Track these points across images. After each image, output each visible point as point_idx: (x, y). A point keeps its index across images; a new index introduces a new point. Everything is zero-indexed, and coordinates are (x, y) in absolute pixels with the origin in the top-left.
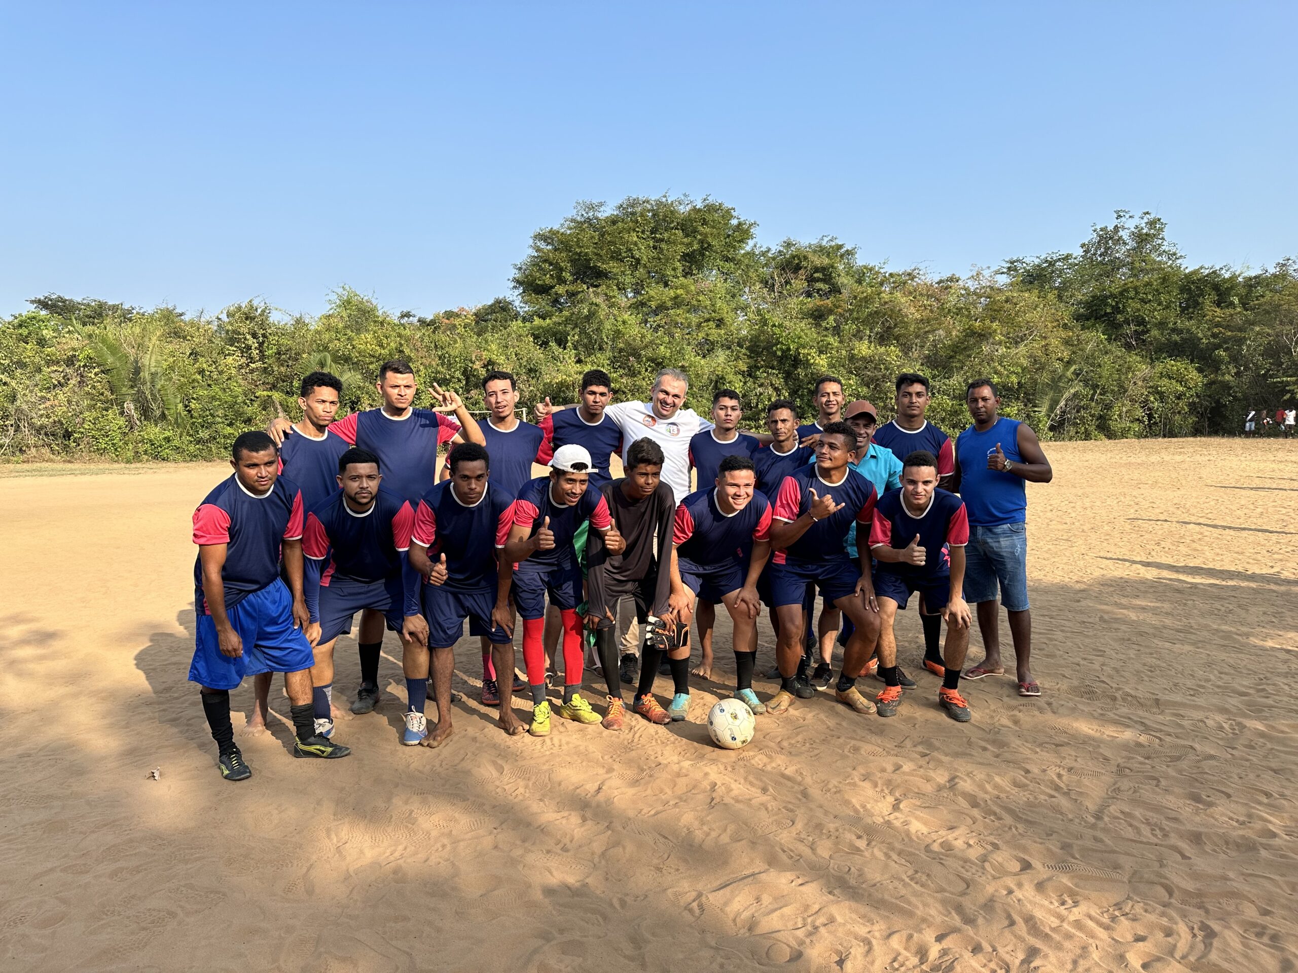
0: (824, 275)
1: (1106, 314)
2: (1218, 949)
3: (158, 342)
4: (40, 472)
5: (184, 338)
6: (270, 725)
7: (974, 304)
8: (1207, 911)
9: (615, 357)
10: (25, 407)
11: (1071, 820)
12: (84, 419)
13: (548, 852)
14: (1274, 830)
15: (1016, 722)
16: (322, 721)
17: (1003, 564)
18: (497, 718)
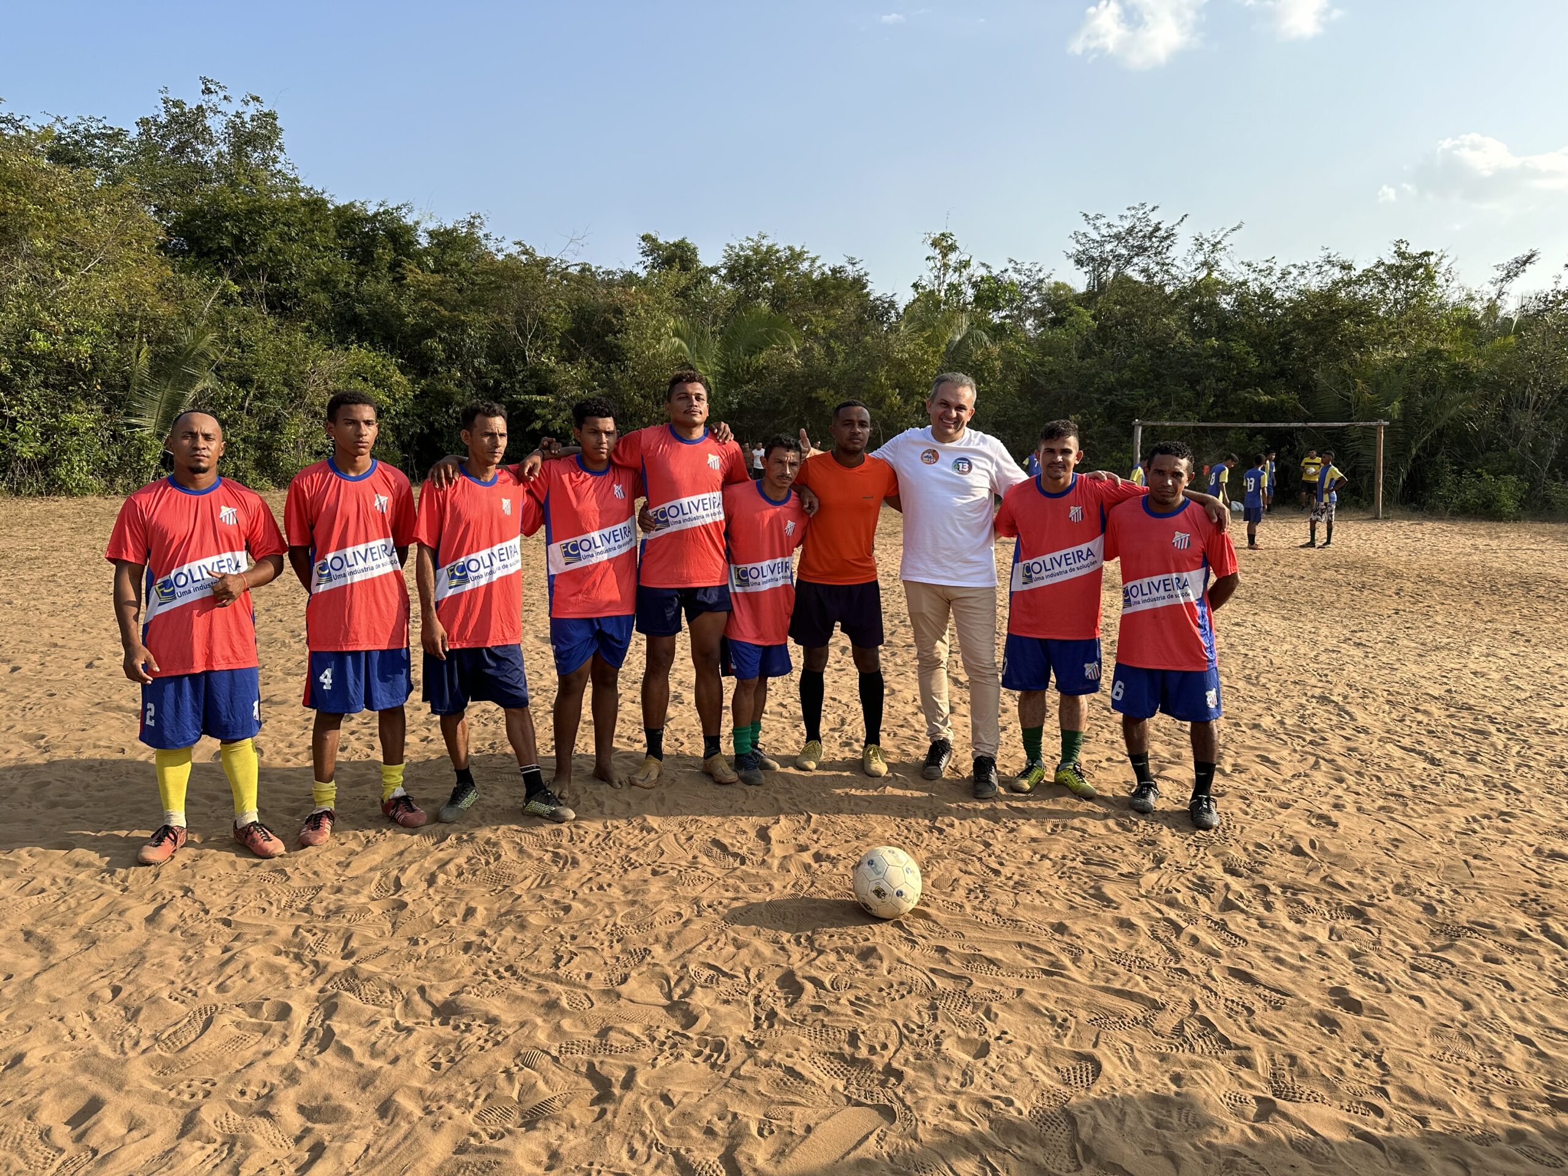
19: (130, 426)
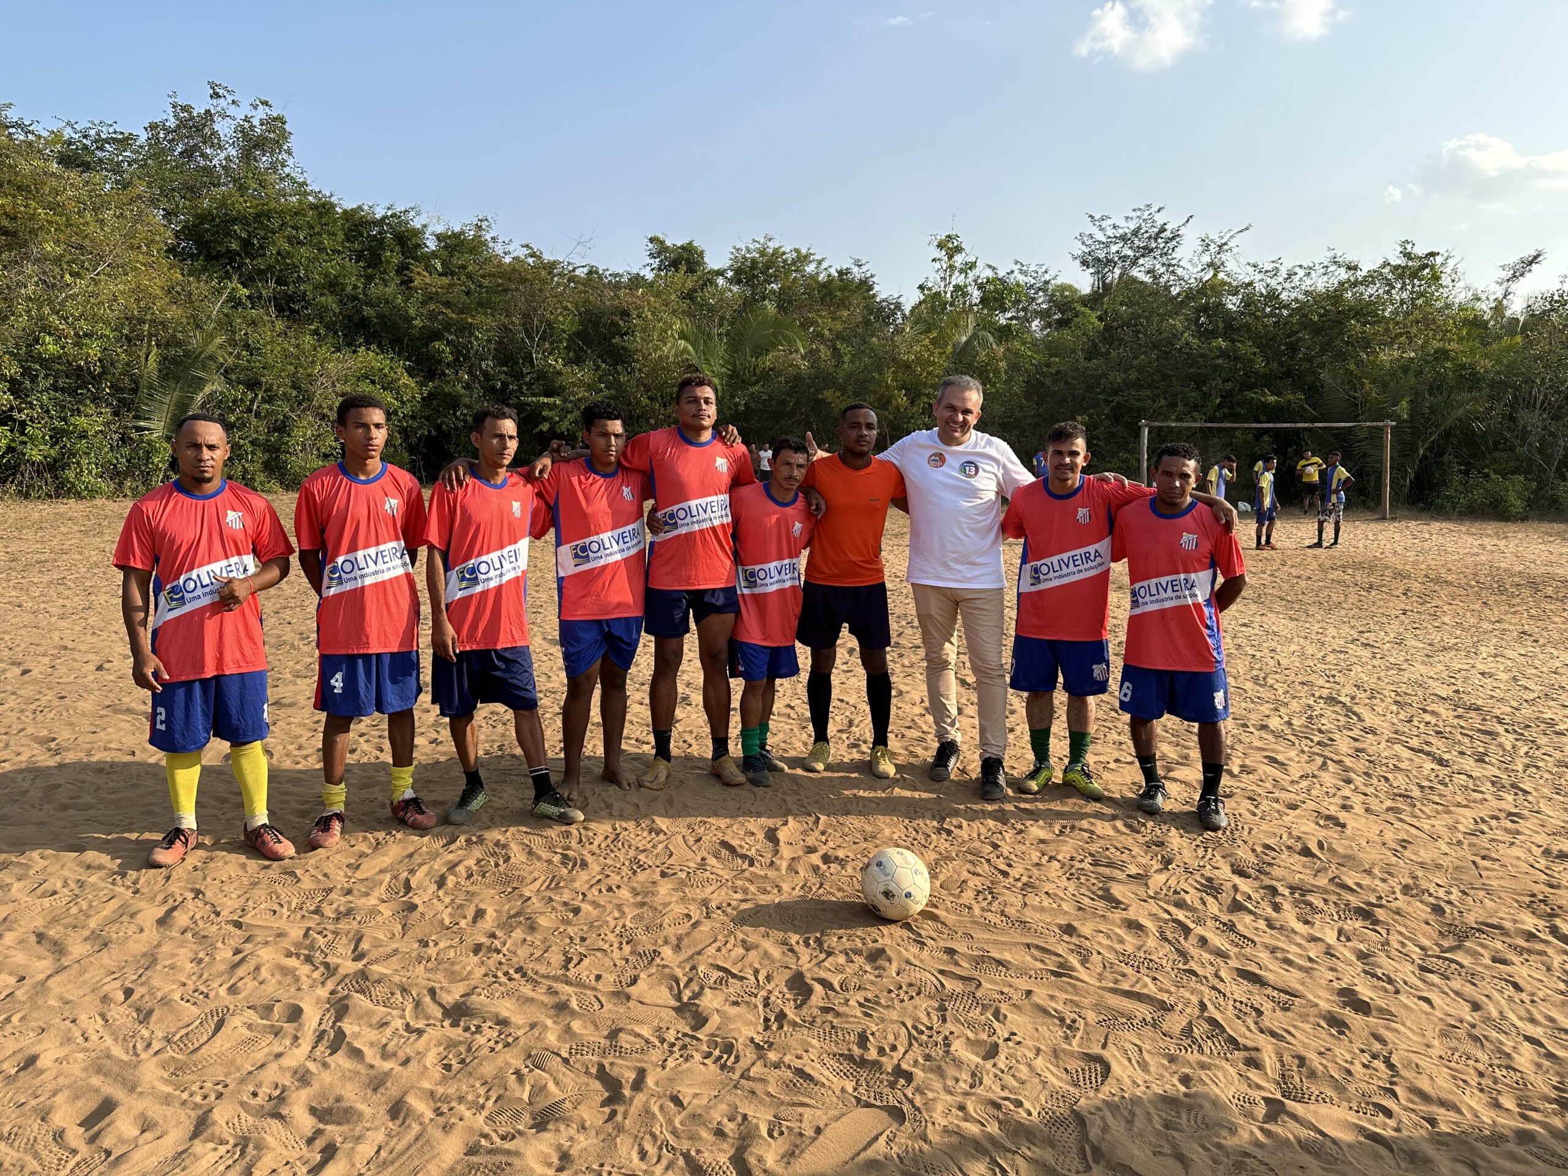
19: (139, 429)
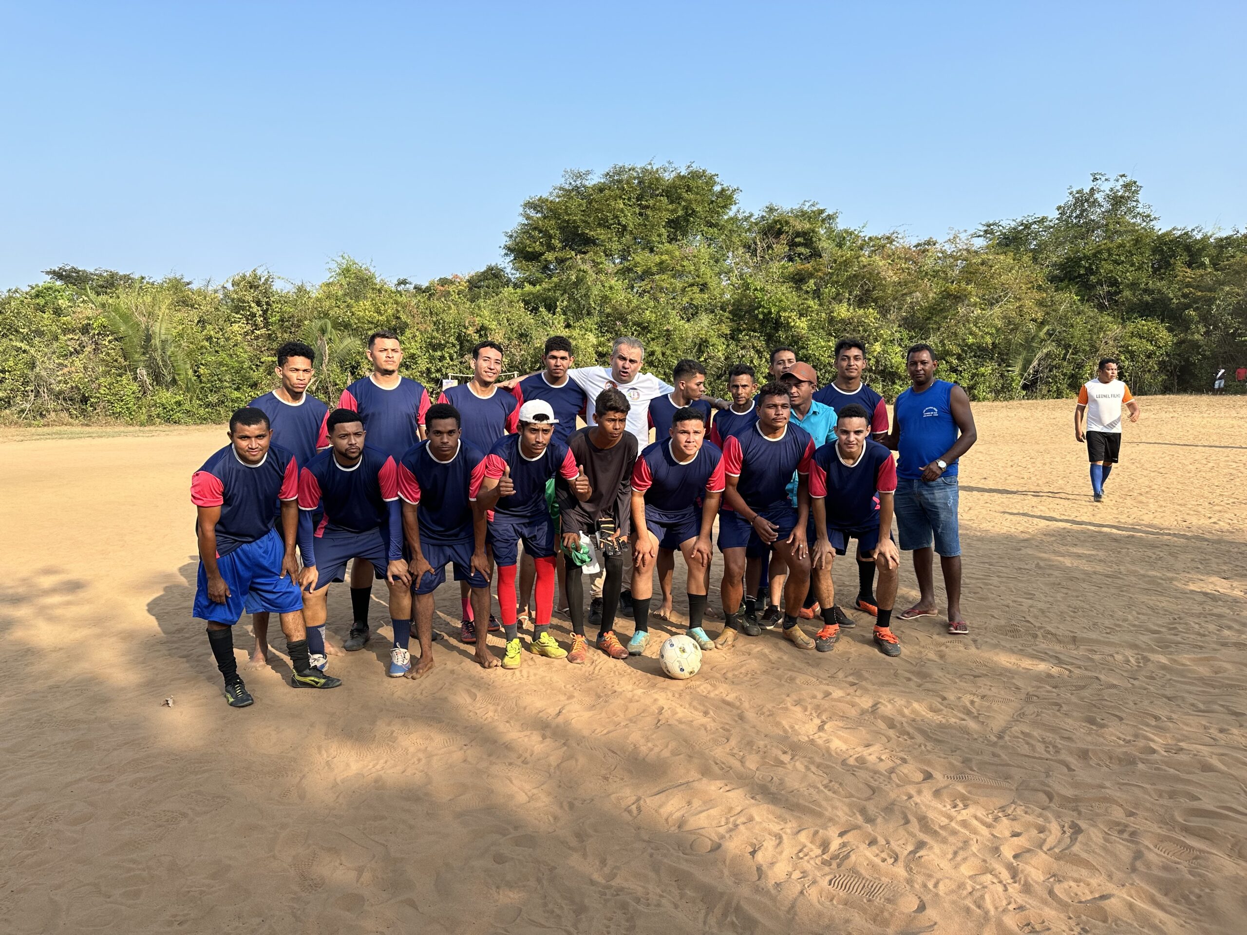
0: (805, 239)
1: (1080, 276)
2: (1081, 842)
3: (167, 311)
4: (60, 435)
5: (192, 306)
6: (271, 660)
7: (951, 267)
8: (1080, 813)
9: (602, 322)
10: (43, 373)
11: (976, 739)
12: (99, 385)
13: (510, 764)
14: (1155, 747)
15: (942, 657)
16: (316, 656)
17: (937, 514)
18: (474, 654)
19: (1008, 371)
